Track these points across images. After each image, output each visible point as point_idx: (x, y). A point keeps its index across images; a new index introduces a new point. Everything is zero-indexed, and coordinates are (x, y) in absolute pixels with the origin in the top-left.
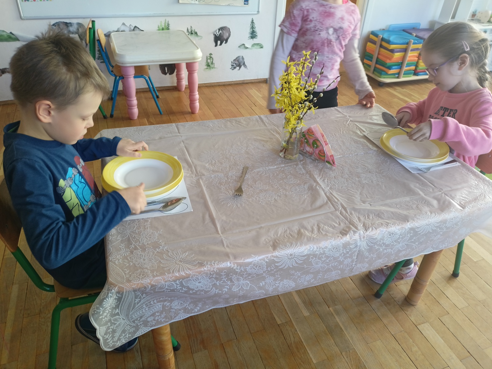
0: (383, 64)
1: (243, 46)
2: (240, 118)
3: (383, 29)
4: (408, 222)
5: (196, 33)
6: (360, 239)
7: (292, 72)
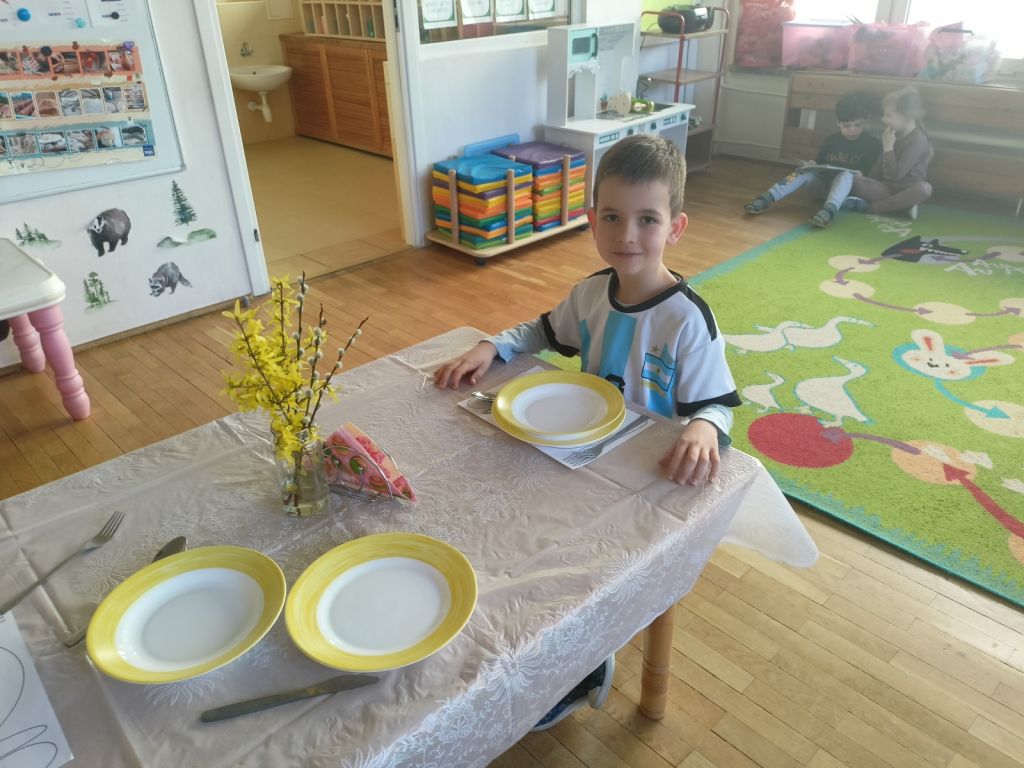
0: (474, 223)
1: (167, 243)
2: (171, 440)
3: (455, 157)
4: (591, 591)
5: (42, 237)
6: (507, 672)
7: (256, 331)
